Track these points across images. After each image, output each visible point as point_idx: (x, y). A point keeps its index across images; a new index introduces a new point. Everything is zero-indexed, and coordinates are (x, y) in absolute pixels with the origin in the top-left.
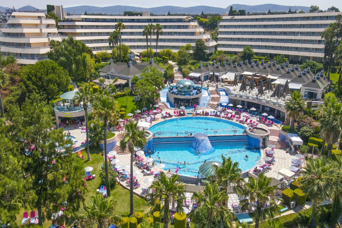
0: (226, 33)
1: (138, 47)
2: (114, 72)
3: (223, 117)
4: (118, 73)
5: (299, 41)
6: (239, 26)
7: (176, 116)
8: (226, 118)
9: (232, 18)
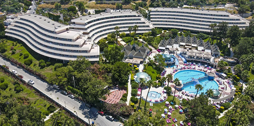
9: (156, 10)
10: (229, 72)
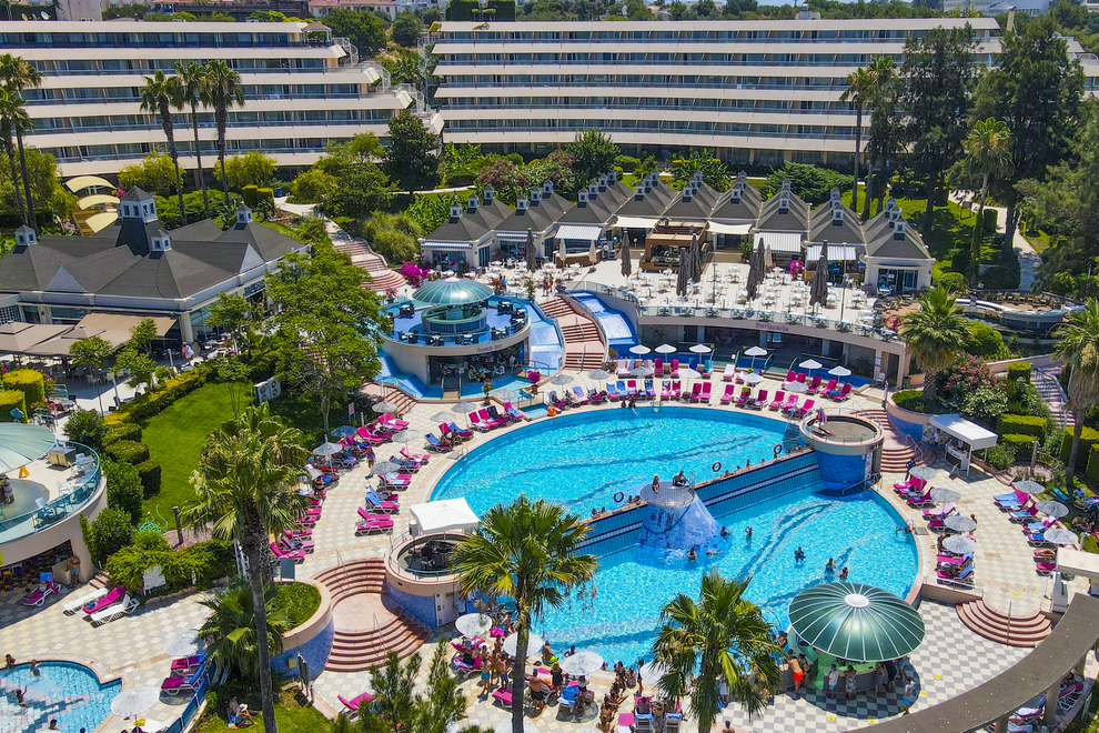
0: (464, 81)
1: (85, 153)
2: (76, 289)
3: (664, 398)
4: (99, 292)
5: (740, 105)
6: (512, 58)
7: (484, 431)
8: (676, 398)
9: (480, 27)
10: (1018, 400)
